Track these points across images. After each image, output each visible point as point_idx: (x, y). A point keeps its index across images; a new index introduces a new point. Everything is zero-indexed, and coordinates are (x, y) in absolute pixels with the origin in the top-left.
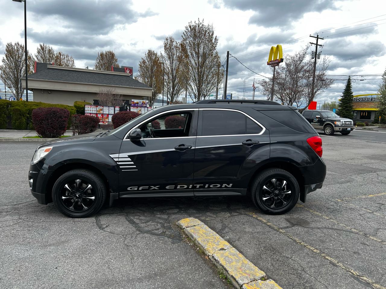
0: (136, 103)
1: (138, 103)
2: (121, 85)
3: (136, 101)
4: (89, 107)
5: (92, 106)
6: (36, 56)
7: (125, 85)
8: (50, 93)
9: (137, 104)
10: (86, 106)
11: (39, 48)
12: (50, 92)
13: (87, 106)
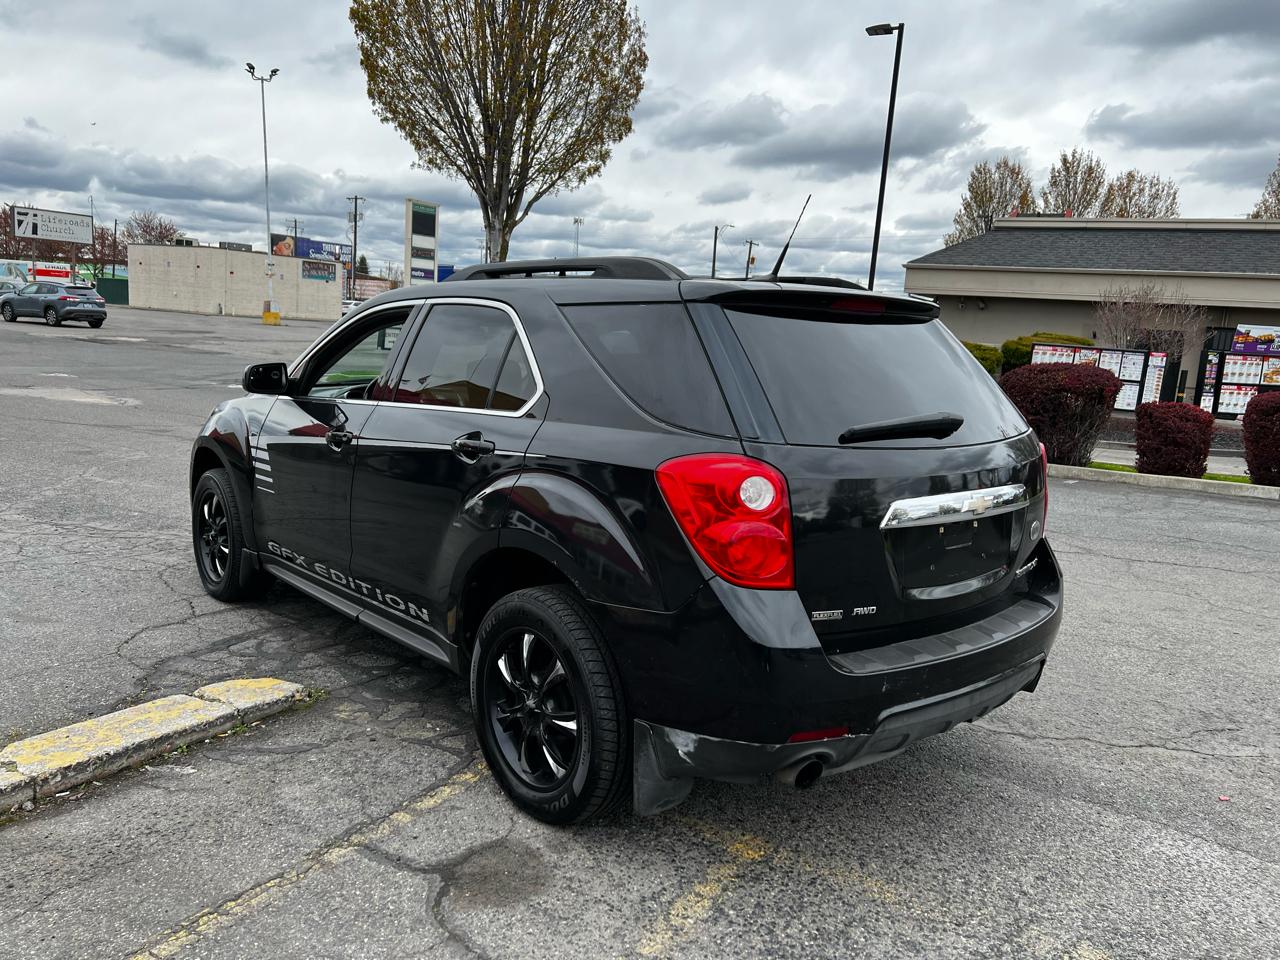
0: (1257, 341)
1: (1272, 341)
2: (1251, 270)
3: (1257, 331)
4: (1049, 353)
5: (1059, 349)
6: (1045, 194)
7: (1270, 270)
8: (982, 309)
9: (1263, 343)
10: (1036, 347)
11: (1059, 165)
12: (982, 305)
13: (1041, 347)
